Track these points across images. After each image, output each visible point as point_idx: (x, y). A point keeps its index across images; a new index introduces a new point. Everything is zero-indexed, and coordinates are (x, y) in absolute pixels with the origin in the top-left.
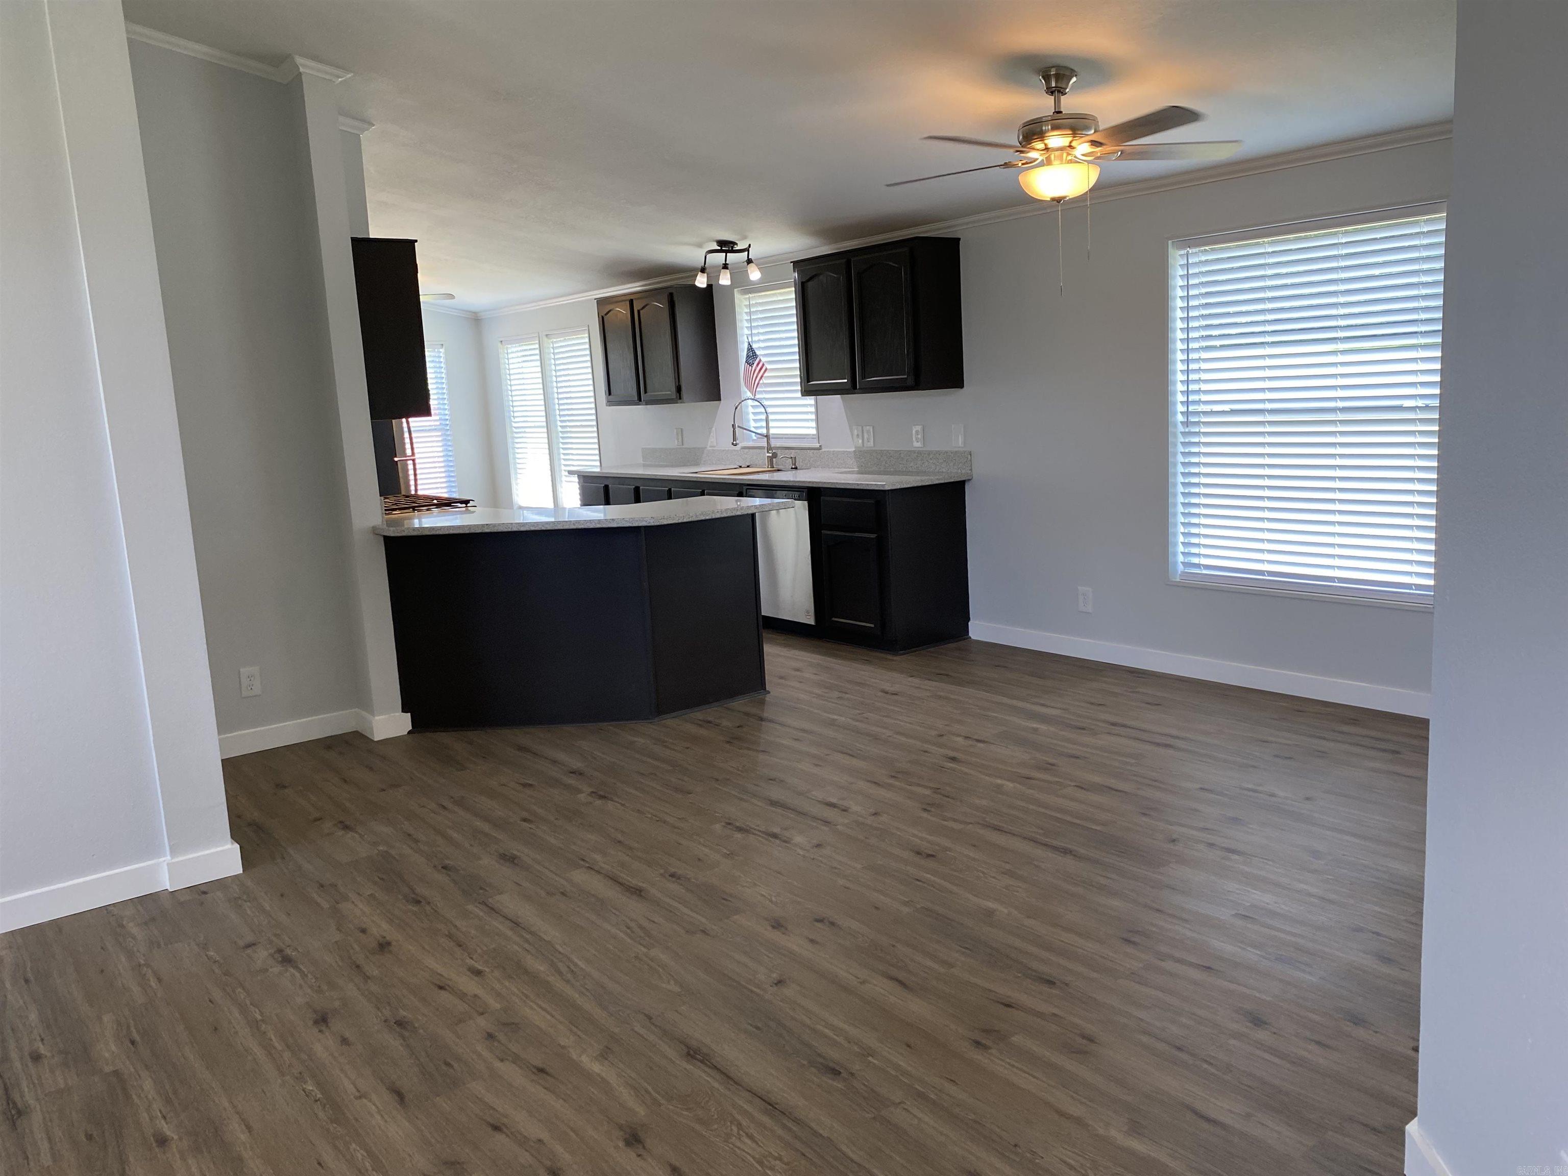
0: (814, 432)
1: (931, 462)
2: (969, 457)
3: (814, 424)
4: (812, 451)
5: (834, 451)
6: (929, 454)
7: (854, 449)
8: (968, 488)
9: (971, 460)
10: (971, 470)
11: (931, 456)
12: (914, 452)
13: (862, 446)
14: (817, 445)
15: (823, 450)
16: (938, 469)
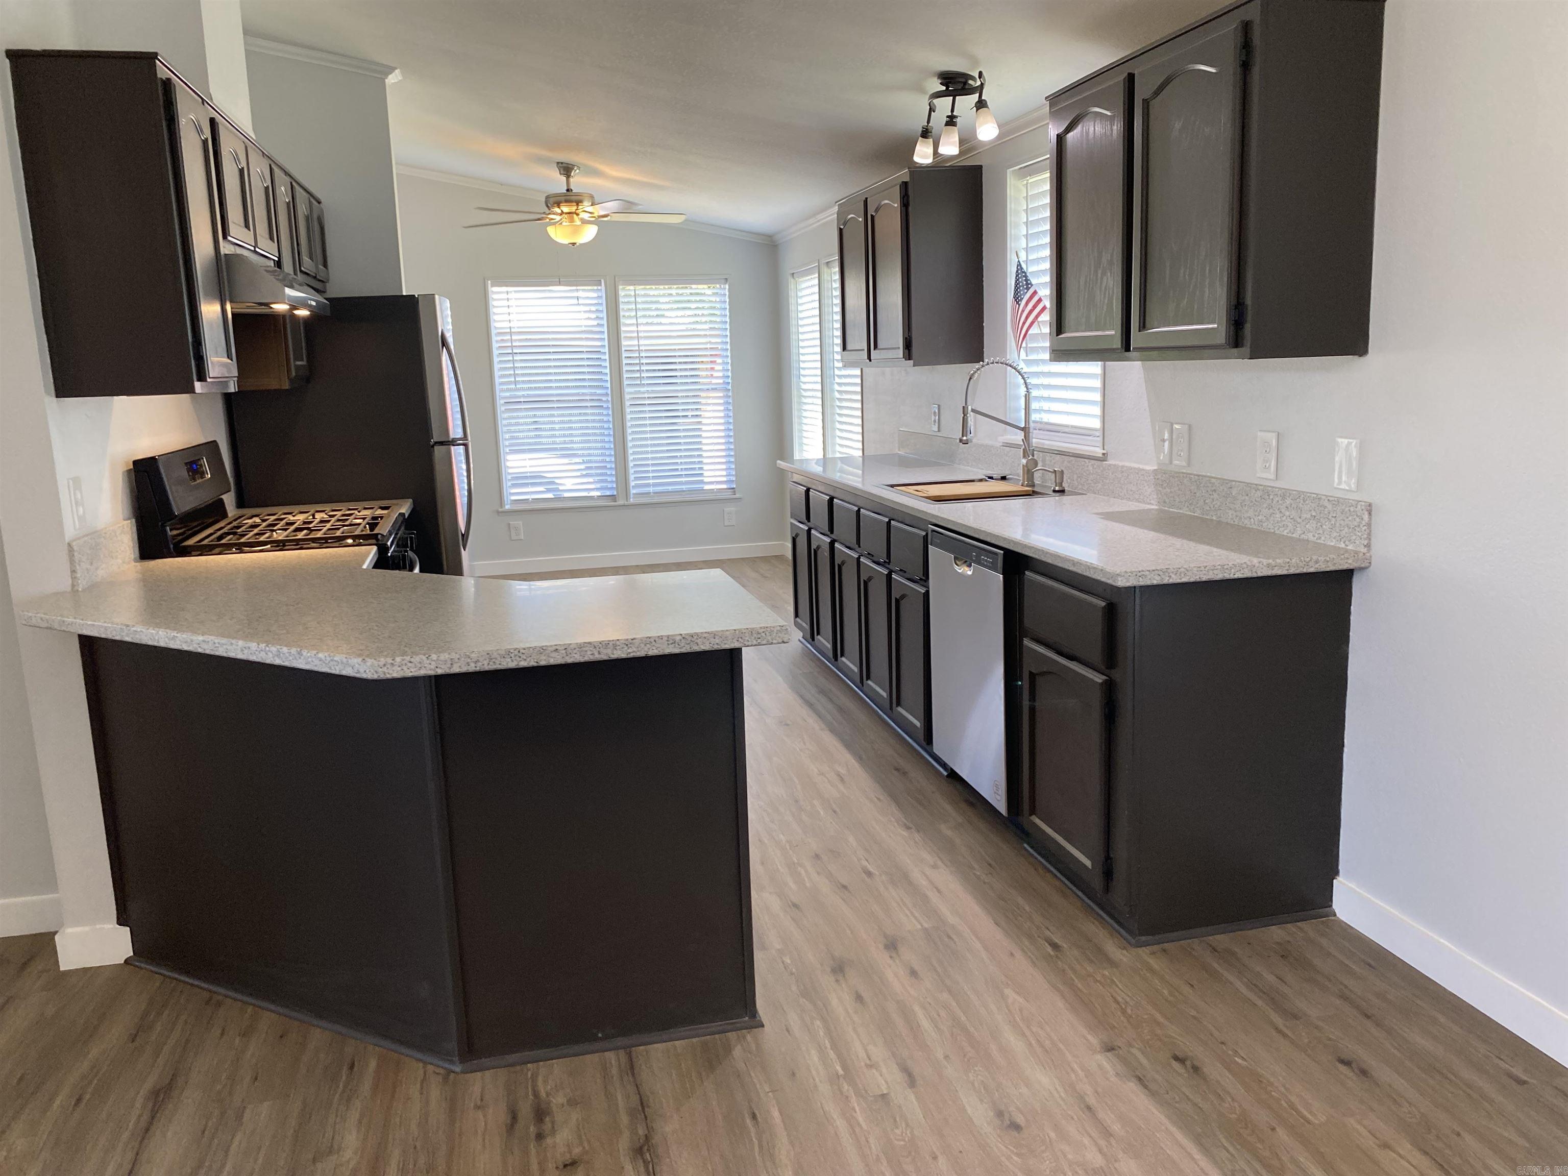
0: (1096, 424)
1: (1287, 513)
2: (1366, 517)
3: (1097, 410)
4: (1093, 462)
5: (1123, 467)
6: (1284, 497)
7: (1156, 468)
8: (1358, 586)
9: (1369, 525)
10: (1368, 546)
11: (1288, 501)
12: (1256, 487)
13: (1167, 462)
14: (1099, 452)
15: (1110, 462)
16: (1299, 531)
